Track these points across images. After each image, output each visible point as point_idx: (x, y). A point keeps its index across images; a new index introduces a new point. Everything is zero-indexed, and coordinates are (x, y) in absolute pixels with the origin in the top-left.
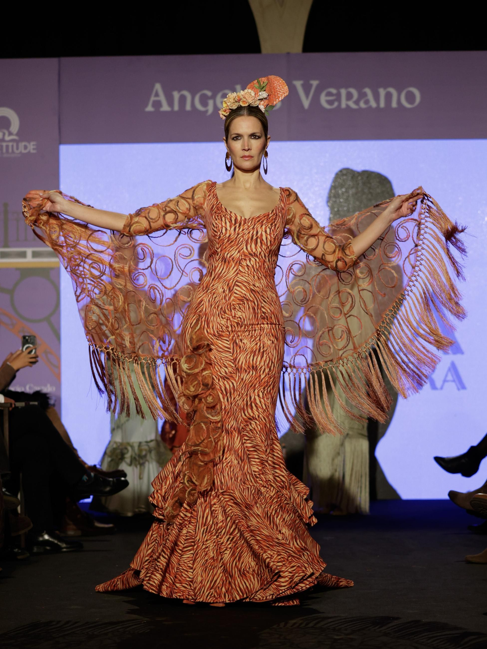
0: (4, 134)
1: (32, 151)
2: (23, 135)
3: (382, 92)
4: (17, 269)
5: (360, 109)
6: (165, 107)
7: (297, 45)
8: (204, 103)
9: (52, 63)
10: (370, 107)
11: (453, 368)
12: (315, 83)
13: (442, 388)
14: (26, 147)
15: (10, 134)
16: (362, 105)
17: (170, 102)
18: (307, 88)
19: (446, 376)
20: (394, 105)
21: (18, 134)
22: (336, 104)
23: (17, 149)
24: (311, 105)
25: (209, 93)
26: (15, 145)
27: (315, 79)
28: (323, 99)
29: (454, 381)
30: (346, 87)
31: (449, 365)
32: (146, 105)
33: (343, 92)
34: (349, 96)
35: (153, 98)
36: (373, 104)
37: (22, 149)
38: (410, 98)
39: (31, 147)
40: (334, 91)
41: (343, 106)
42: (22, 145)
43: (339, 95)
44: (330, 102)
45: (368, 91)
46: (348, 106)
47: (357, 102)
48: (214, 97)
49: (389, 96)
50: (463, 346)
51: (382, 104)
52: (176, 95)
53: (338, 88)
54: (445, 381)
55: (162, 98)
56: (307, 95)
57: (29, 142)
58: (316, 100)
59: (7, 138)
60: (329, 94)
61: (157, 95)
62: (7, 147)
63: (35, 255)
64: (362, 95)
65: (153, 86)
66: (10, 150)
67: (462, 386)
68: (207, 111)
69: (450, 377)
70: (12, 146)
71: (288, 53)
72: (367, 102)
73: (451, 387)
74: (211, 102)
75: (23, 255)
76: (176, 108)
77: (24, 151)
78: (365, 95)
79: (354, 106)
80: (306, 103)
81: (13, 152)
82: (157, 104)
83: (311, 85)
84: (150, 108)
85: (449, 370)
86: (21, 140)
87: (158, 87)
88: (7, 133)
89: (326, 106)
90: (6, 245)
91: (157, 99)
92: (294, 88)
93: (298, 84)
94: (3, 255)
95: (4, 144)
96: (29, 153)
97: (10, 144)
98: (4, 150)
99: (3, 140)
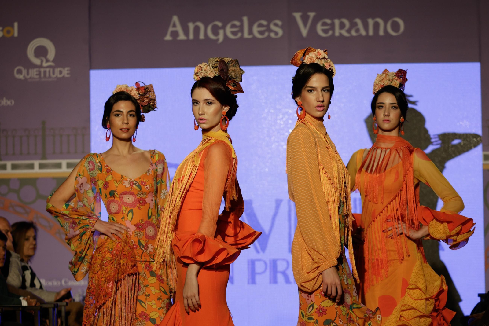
0: (42, 62)
1: (67, 76)
2: (59, 61)
3: (371, 22)
4: (54, 178)
5: (352, 37)
6: (182, 37)
8: (216, 33)
10: (361, 35)
12: (312, 14)
14: (61, 72)
15: (47, 61)
16: (354, 33)
17: (186, 33)
18: (305, 19)
20: (381, 33)
21: (53, 61)
22: (330, 33)
23: (54, 74)
24: (309, 34)
25: (219, 24)
26: (51, 70)
27: (312, 11)
28: (319, 28)
30: (339, 18)
32: (165, 35)
33: (337, 22)
34: (342, 26)
35: (171, 29)
36: (363, 32)
37: (57, 74)
38: (395, 26)
39: (66, 72)
40: (328, 21)
41: (337, 34)
42: (57, 70)
43: (333, 26)
44: (325, 31)
45: (358, 21)
46: (341, 34)
47: (349, 31)
48: (224, 27)
49: (376, 26)
51: (371, 33)
52: (191, 26)
53: (332, 18)
55: (179, 29)
56: (305, 24)
57: (64, 68)
58: (313, 29)
59: (45, 64)
60: (324, 24)
61: (174, 26)
62: (45, 72)
63: (69, 166)
64: (353, 25)
65: (170, 19)
66: (47, 75)
68: (218, 40)
70: (49, 71)
72: (357, 31)
74: (221, 32)
75: (59, 166)
76: (191, 37)
77: (59, 76)
78: (356, 24)
79: (346, 34)
80: (304, 32)
81: (50, 76)
82: (175, 34)
83: (308, 17)
84: (168, 38)
86: (57, 66)
87: (175, 19)
88: (44, 60)
89: (322, 34)
90: (44, 158)
91: (174, 29)
92: (294, 19)
93: (297, 15)
94: (42, 166)
95: (42, 70)
96: (64, 77)
97: (47, 70)
98: (42, 75)
99: (41, 66)
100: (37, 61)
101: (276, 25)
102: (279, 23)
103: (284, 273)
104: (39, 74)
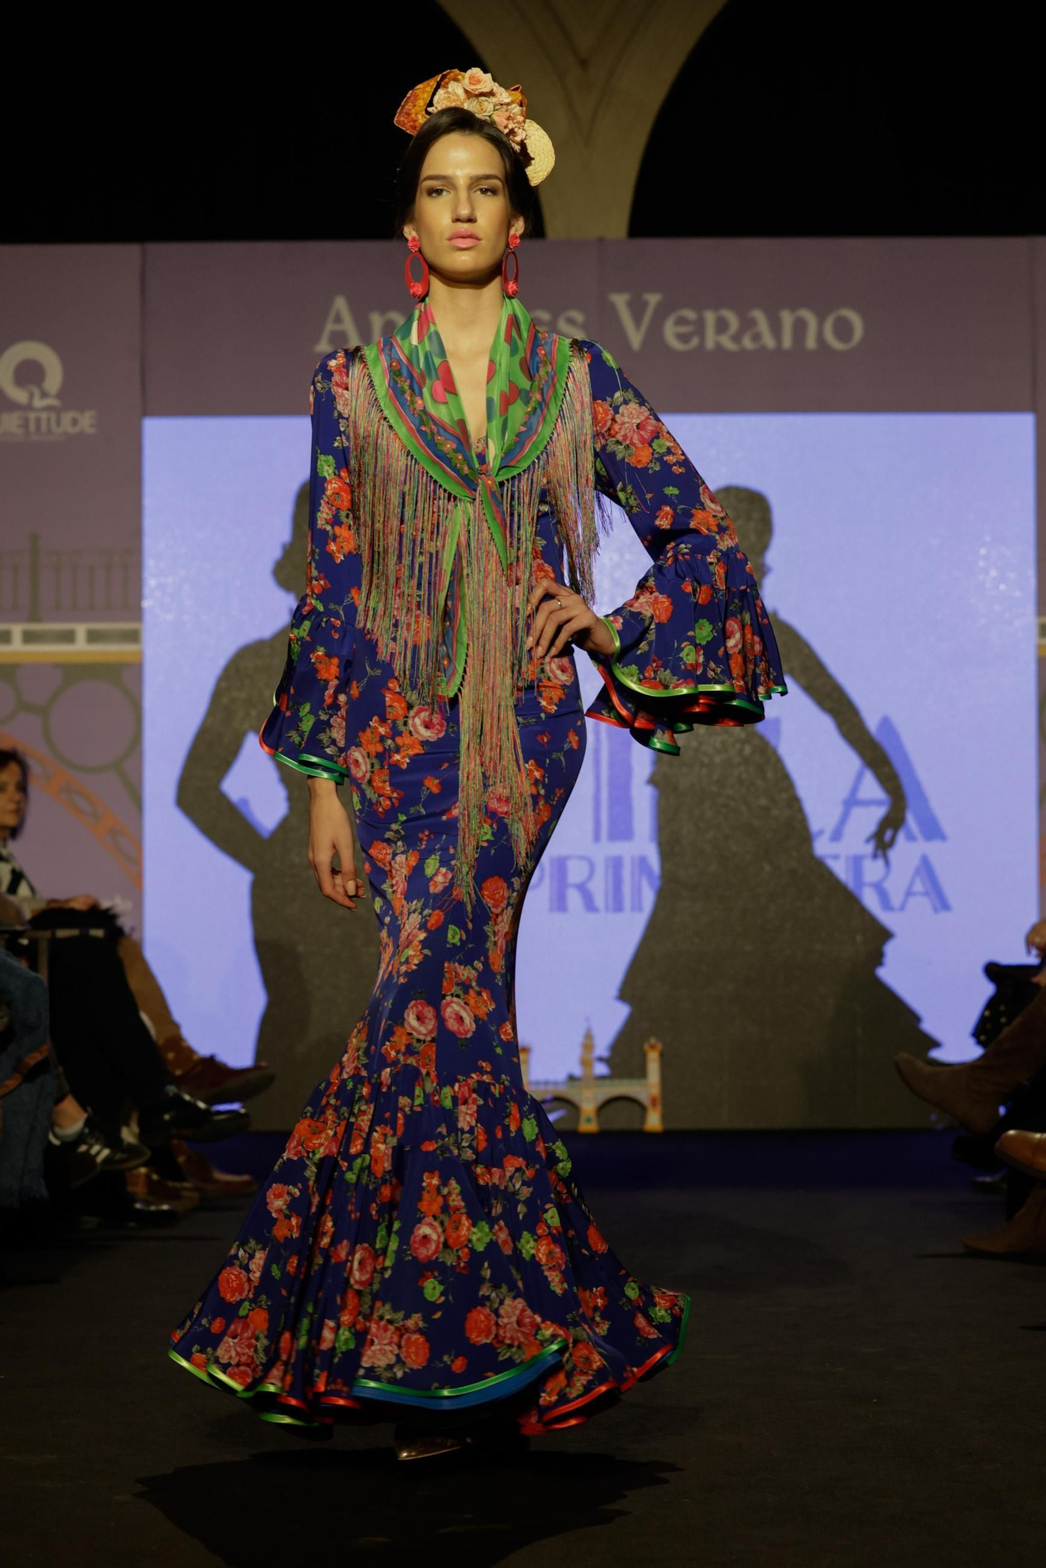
0: (32, 396)
1: (90, 431)
2: (70, 396)
3: (787, 318)
4: (57, 666)
5: (744, 352)
7: (617, 224)
9: (127, 255)
10: (763, 349)
11: (926, 868)
12: (653, 299)
13: (902, 908)
14: (75, 422)
15: (44, 395)
16: (747, 343)
17: (365, 335)
18: (637, 310)
19: (912, 884)
20: (811, 343)
21: (60, 395)
22: (695, 342)
23: (58, 424)
24: (645, 343)
26: (53, 417)
27: (653, 290)
28: (670, 331)
29: (926, 894)
30: (716, 307)
31: (916, 861)
32: (317, 339)
33: (710, 317)
34: (722, 326)
35: (330, 327)
36: (769, 342)
37: (66, 425)
38: (843, 330)
39: (87, 421)
40: (690, 315)
41: (710, 344)
42: (67, 417)
43: (700, 326)
44: (683, 338)
45: (759, 315)
46: (719, 348)
47: (737, 338)
49: (800, 327)
50: (946, 826)
51: (787, 342)
52: (377, 321)
53: (699, 308)
54: (909, 893)
55: (349, 326)
56: (637, 318)
57: (82, 410)
58: (655, 333)
59: (38, 403)
60: (681, 321)
61: (338, 319)
62: (38, 420)
63: (93, 637)
64: (747, 324)
65: (329, 303)
66: (44, 427)
67: (942, 904)
69: (919, 887)
70: (49, 420)
71: (601, 240)
72: (757, 337)
73: (921, 904)
75: (69, 637)
77: (71, 430)
78: (753, 323)
79: (730, 346)
80: (636, 338)
81: (49, 431)
82: (339, 339)
83: (645, 305)
84: (324, 347)
85: (917, 871)
86: (66, 408)
87: (341, 304)
88: (37, 393)
89: (676, 345)
90: (34, 617)
91: (337, 327)
92: (612, 309)
93: (620, 301)
94: (29, 637)
95: (32, 416)
96: (82, 434)
97: (44, 416)
98: (32, 426)
99: (29, 407)
100: (19, 395)
101: (571, 321)
102: (579, 316)
103: (582, 888)
104: (25, 424)
